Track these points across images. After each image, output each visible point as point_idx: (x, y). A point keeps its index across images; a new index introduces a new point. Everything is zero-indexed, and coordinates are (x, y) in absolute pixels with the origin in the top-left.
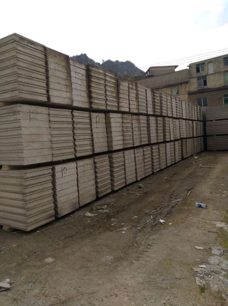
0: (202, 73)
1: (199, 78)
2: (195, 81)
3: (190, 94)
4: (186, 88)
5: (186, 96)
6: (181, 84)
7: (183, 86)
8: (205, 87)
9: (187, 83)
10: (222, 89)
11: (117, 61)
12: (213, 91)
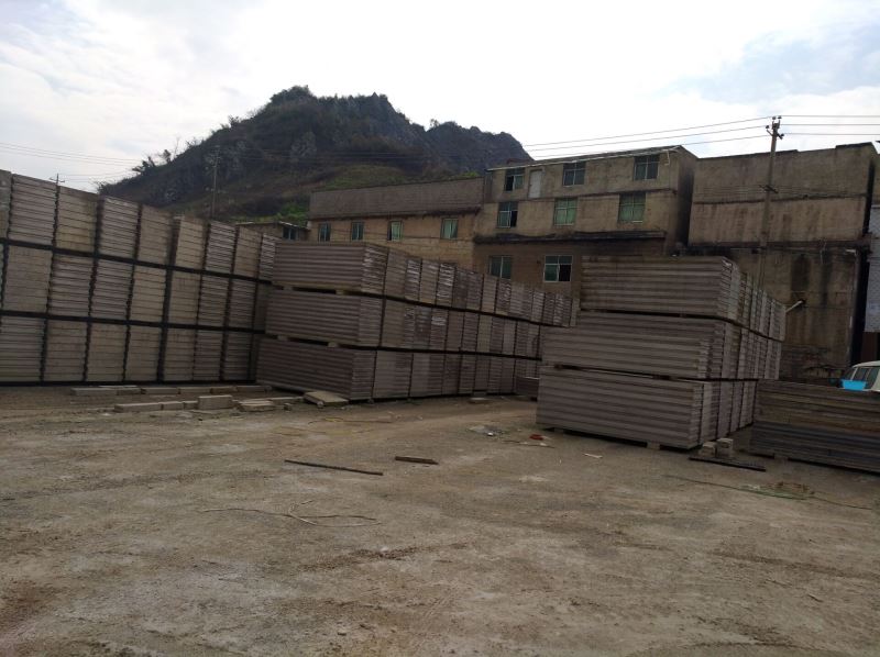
0: (515, 194)
1: (503, 206)
2: (492, 209)
3: (479, 241)
4: (472, 225)
5: (470, 245)
6: (463, 213)
7: (468, 219)
8: (513, 230)
9: (476, 212)
10: (544, 242)
11: (475, 130)
12: (527, 242)
